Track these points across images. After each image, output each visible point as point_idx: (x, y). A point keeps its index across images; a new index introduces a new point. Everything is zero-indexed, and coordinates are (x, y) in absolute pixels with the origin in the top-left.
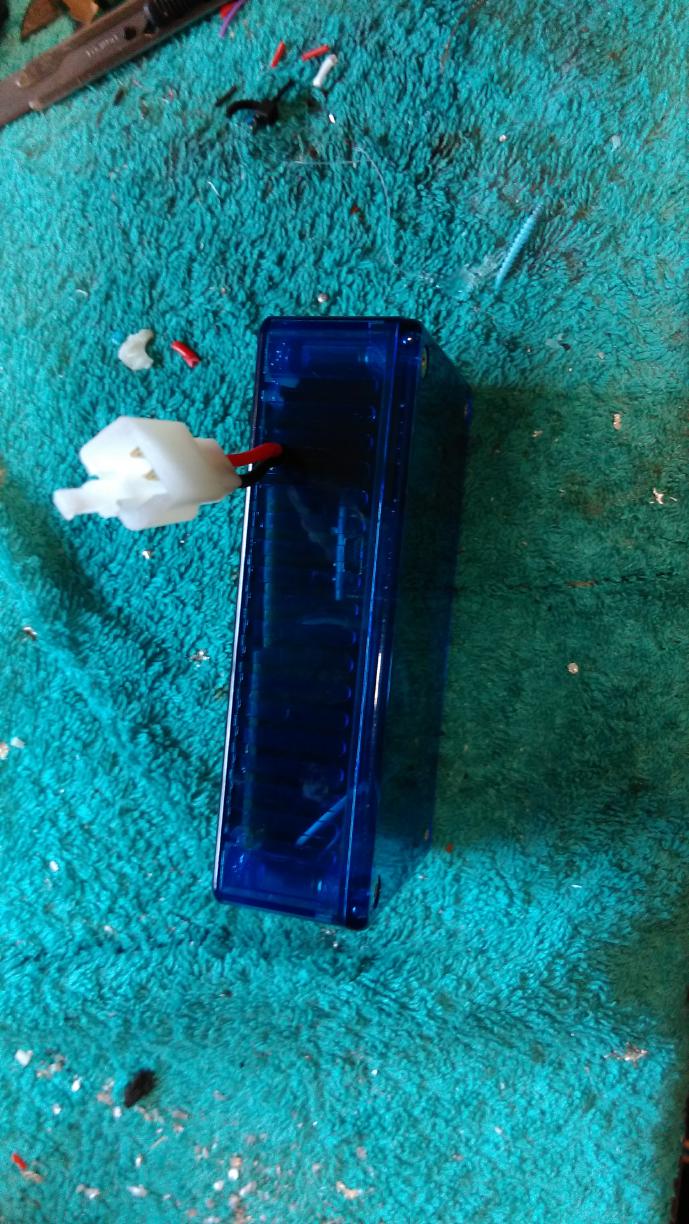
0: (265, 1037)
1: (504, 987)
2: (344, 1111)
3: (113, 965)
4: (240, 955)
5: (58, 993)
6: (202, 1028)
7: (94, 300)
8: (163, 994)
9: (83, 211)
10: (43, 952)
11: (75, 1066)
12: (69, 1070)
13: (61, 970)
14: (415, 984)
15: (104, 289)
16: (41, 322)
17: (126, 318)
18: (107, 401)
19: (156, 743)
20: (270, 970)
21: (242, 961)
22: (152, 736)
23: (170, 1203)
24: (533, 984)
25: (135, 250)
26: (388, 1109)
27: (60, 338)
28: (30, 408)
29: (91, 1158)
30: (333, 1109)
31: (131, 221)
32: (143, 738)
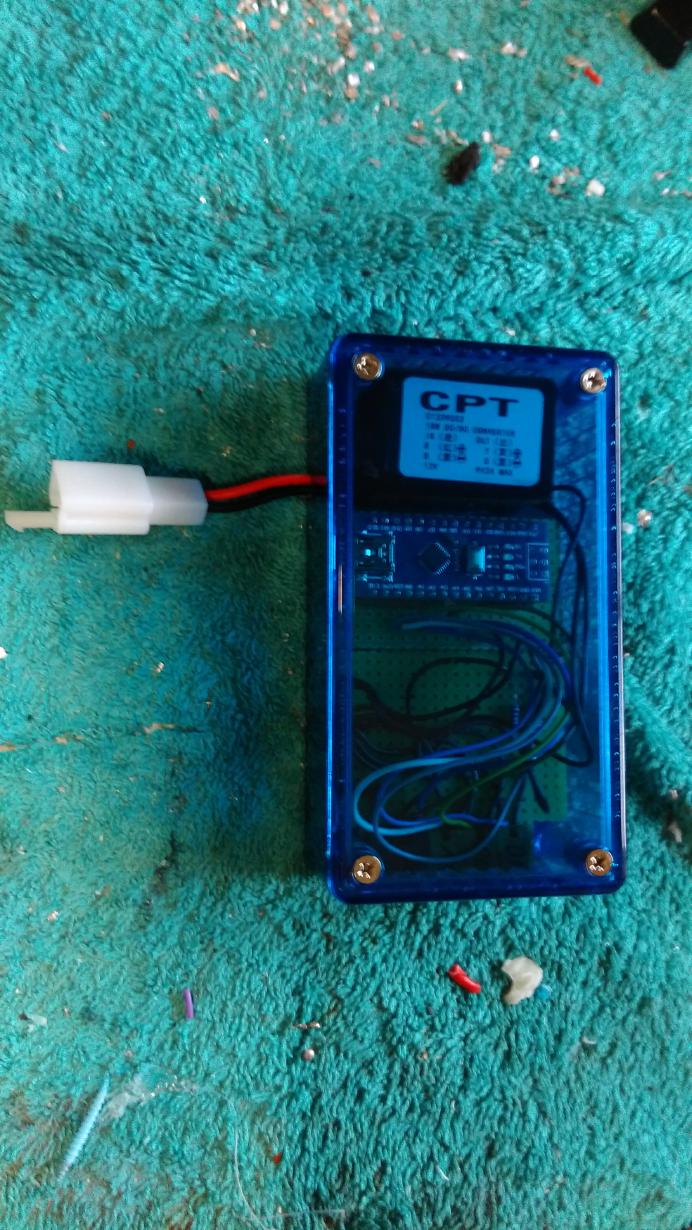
0: (325, 228)
1: (54, 301)
2: (236, 155)
3: (497, 295)
4: (354, 315)
5: (556, 260)
6: (393, 234)
7: (577, 1033)
8: (439, 267)
9: (593, 1135)
10: (581, 303)
11: (537, 182)
12: (544, 178)
13: (555, 285)
14: (154, 297)
15: (564, 1047)
16: (634, 1005)
17: (537, 1016)
18: (551, 919)
20: (319, 301)
21: (352, 309)
23: (423, 44)
24: (22, 307)
25: (531, 1094)
26: (185, 163)
27: (611, 988)
28: (640, 904)
29: (514, 86)
30: (247, 158)
31: (536, 1128)
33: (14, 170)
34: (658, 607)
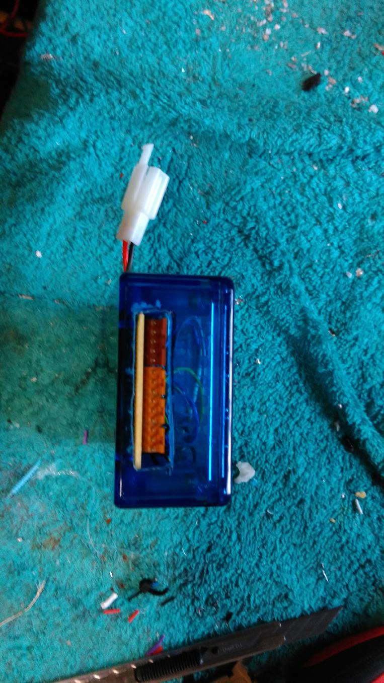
0: (236, 96)
1: (102, 98)
2: (204, 54)
3: (311, 146)
4: (240, 138)
5: (343, 135)
6: (268, 105)
7: (264, 507)
8: (286, 125)
9: (261, 557)
10: (353, 162)
11: (346, 99)
12: (349, 98)
13: (341, 148)
14: (149, 107)
15: (257, 511)
16: (296, 502)
17: (247, 492)
18: (265, 449)
19: (269, 259)
20: (225, 127)
21: (240, 135)
22: (271, 264)
23: (306, 22)
24: (87, 97)
25: (235, 529)
26: (179, 52)
27: (287, 490)
28: (311, 455)
29: (346, 52)
30: (209, 56)
31: (234, 545)
32: (276, 263)
33: (99, 37)
34: (354, 316)
